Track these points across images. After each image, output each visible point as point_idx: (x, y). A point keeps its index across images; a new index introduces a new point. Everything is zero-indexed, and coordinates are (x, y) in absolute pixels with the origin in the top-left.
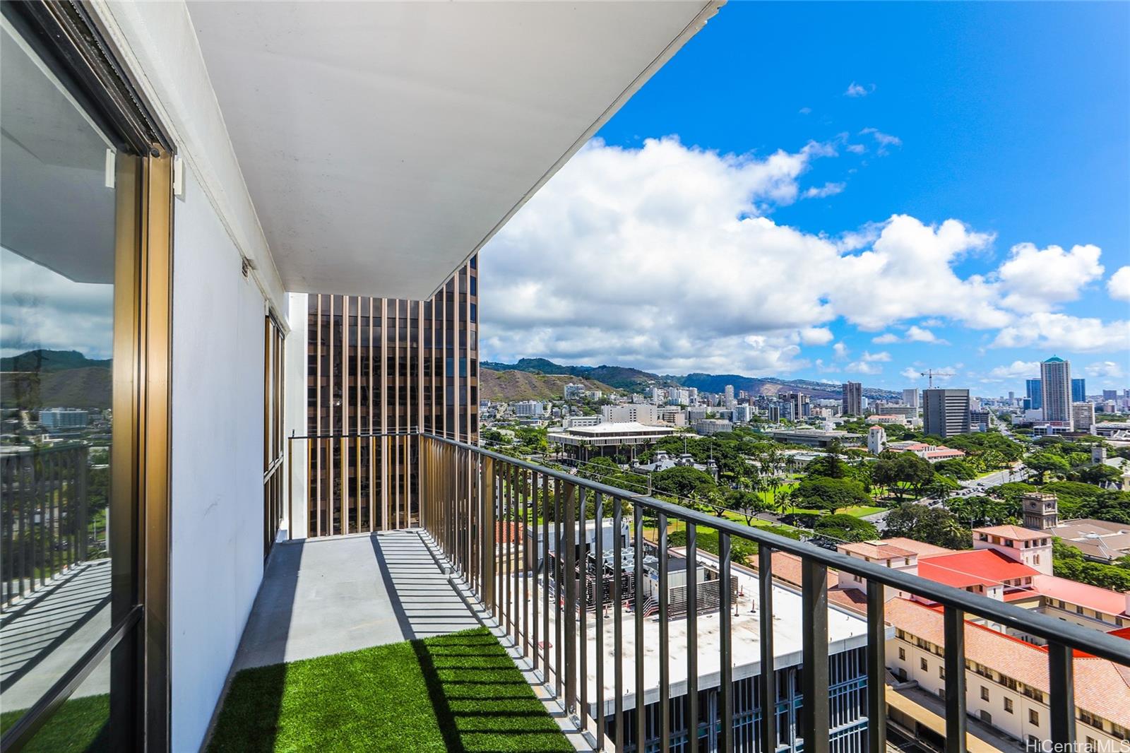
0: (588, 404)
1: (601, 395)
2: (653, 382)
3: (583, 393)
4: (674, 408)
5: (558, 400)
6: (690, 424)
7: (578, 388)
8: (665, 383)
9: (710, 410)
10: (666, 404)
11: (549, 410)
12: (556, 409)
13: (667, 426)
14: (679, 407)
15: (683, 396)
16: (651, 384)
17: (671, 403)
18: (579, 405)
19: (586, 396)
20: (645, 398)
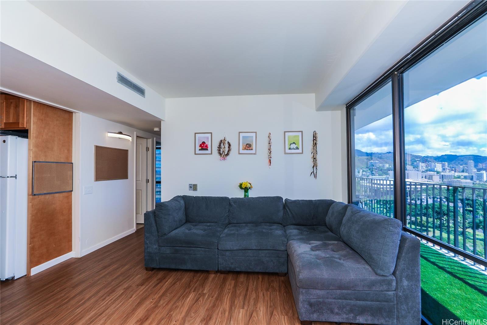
0: (381, 170)
1: (388, 166)
2: (418, 159)
3: (378, 165)
4: (432, 173)
5: (365, 168)
6: (443, 181)
7: (376, 163)
8: (425, 159)
9: (457, 174)
10: (427, 171)
11: (361, 173)
12: (364, 173)
13: (428, 182)
14: (436, 173)
15: (439, 167)
16: (418, 160)
17: (430, 170)
18: (376, 171)
19: (380, 166)
20: (414, 168)
